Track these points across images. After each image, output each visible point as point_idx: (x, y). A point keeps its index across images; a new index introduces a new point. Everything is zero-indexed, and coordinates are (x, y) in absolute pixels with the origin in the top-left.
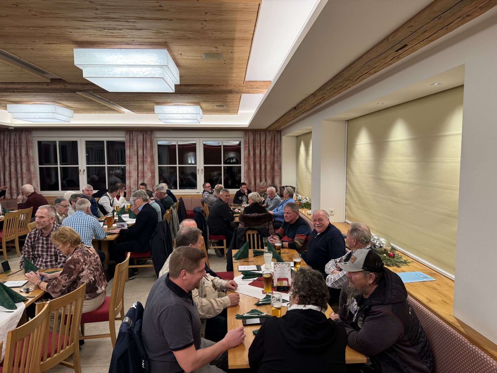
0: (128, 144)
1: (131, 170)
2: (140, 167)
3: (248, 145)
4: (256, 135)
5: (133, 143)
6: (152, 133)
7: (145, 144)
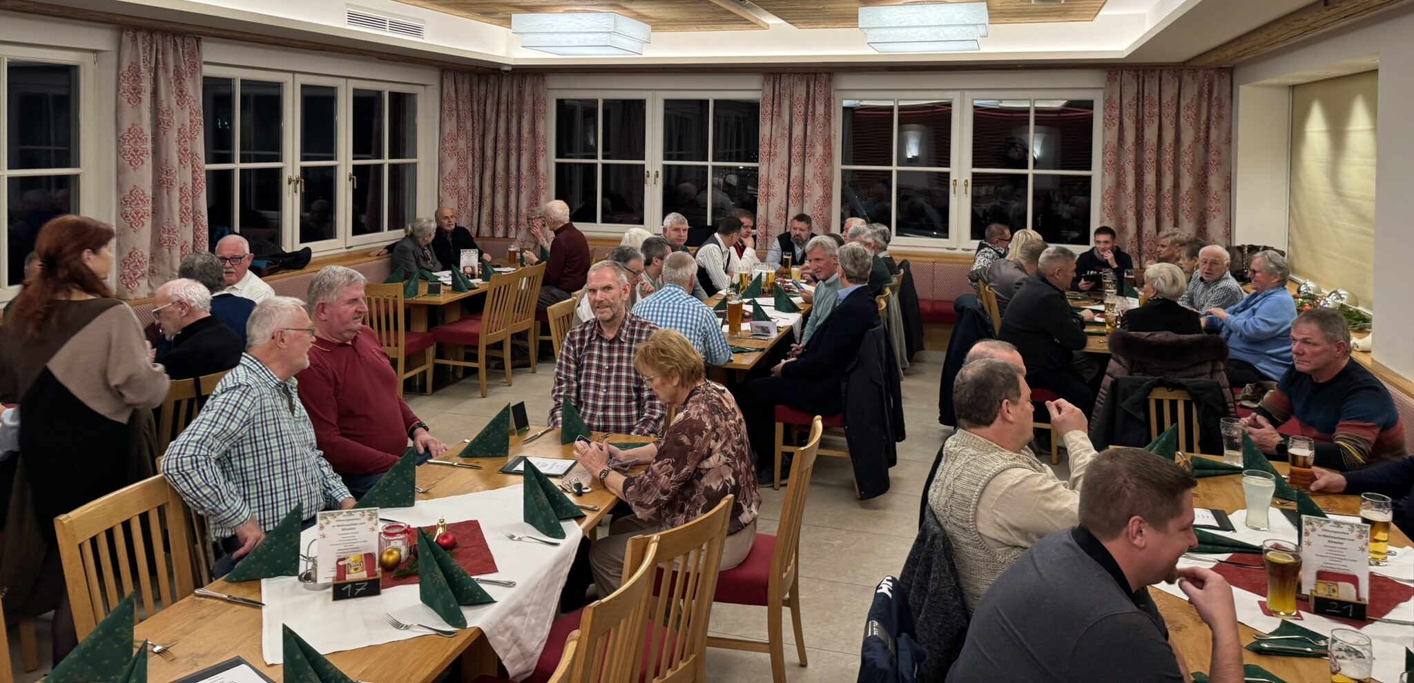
0: (769, 109)
1: (771, 177)
2: (795, 171)
3: (1117, 112)
4: (1147, 80)
5: (780, 106)
6: (830, 80)
7: (810, 109)
